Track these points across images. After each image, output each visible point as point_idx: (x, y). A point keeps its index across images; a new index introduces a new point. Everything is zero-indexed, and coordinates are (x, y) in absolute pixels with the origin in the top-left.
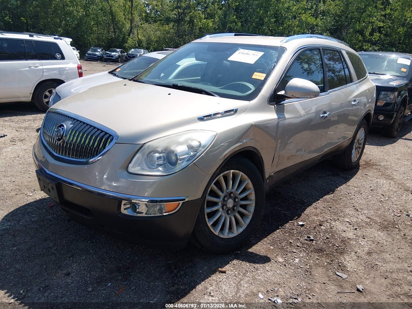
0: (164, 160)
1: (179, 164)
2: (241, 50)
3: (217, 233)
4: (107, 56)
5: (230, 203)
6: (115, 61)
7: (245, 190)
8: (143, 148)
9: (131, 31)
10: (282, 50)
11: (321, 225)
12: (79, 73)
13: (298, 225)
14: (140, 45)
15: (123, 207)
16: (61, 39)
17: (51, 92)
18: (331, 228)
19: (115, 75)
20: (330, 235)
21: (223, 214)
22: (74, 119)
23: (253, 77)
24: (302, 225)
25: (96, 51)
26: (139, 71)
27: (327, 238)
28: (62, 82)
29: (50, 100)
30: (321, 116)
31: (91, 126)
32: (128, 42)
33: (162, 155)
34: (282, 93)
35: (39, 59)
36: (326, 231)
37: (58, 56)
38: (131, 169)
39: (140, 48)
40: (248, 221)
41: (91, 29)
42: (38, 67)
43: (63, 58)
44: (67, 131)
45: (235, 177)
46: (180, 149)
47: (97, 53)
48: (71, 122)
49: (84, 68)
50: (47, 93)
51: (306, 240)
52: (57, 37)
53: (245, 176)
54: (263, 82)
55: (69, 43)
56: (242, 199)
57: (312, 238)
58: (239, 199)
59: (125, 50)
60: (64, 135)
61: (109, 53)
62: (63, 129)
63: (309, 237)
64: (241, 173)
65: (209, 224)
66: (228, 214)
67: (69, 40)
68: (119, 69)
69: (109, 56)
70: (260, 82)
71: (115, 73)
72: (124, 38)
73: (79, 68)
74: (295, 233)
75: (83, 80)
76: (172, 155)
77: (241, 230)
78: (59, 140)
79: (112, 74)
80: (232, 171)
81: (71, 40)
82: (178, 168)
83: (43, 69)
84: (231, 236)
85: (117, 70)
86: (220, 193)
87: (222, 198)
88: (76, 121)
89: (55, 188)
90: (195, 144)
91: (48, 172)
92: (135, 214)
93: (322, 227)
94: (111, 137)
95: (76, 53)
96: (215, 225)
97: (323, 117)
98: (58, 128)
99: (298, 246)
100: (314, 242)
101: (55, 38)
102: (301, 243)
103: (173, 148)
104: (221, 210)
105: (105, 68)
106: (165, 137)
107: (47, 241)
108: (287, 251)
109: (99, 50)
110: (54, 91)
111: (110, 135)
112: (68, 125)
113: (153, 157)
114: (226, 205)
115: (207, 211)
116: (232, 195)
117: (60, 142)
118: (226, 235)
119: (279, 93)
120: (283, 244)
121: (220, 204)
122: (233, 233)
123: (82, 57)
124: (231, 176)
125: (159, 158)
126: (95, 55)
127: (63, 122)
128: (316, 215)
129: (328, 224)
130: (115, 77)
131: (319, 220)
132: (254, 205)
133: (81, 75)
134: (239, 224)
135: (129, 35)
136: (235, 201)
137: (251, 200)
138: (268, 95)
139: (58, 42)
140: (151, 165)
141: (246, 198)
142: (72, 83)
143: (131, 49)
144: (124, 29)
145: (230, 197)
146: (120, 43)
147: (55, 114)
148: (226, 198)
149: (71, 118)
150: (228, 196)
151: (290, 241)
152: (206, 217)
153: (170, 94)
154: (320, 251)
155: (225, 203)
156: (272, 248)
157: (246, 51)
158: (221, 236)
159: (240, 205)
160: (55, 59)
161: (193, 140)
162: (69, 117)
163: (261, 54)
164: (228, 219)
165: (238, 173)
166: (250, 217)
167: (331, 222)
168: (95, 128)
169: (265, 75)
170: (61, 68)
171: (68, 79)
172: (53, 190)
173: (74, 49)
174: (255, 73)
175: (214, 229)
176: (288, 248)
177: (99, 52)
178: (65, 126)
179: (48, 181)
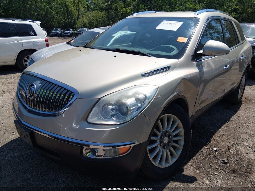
0: (116, 111)
1: (130, 114)
2: (165, 21)
3: (157, 165)
4: (64, 33)
5: (166, 140)
6: (70, 36)
7: (176, 129)
8: (99, 102)
9: (79, 17)
10: (196, 20)
11: (230, 150)
12: (46, 44)
13: (213, 150)
14: (84, 26)
15: (84, 152)
16: (34, 22)
17: (28, 58)
18: (237, 151)
19: (71, 45)
20: (238, 157)
21: (161, 150)
22: (42, 79)
23: (178, 40)
24: (216, 151)
25: (57, 30)
26: (88, 41)
27: (236, 160)
28: (35, 51)
29: (28, 64)
30: (224, 68)
31: (56, 85)
32: (77, 24)
33: (114, 107)
34: (201, 52)
35: (20, 36)
36: (234, 155)
37: (32, 33)
38: (90, 120)
39: (85, 28)
40: (179, 152)
41: (54, 17)
42: (19, 41)
43: (35, 34)
44: (37, 89)
45: (168, 119)
46: (130, 101)
47: (58, 32)
48: (40, 82)
49: (49, 42)
50: (26, 59)
51: (222, 163)
52: (30, 20)
53: (177, 118)
54: (186, 45)
55: (39, 25)
56: (175, 136)
57: (226, 161)
58: (172, 137)
59: (75, 29)
60: (35, 92)
61: (65, 31)
62: (33, 88)
63: (224, 161)
64: (173, 116)
65: (151, 158)
66: (164, 148)
67: (39, 23)
68: (73, 41)
69: (65, 34)
70: (184, 45)
71: (71, 43)
72: (74, 21)
73: (47, 41)
74: (212, 157)
75: (49, 49)
76: (123, 107)
77: (174, 160)
78: (31, 96)
79: (69, 44)
80: (166, 115)
81: (40, 22)
82: (128, 118)
83: (22, 42)
84: (168, 165)
85: (72, 41)
86: (158, 133)
87: (159, 136)
88: (43, 81)
89: (29, 136)
90: (141, 96)
91: (23, 122)
92: (95, 157)
93: (231, 151)
94: (73, 94)
95: (45, 32)
96: (155, 158)
97: (225, 69)
98: (29, 87)
99: (217, 169)
100: (228, 164)
101: (30, 22)
102: (219, 165)
103: (124, 101)
104: (159, 146)
105: (63, 41)
106: (116, 93)
107: (27, 173)
108: (210, 174)
109: (59, 30)
110: (30, 57)
111: (72, 92)
112: (37, 84)
113: (107, 109)
114: (162, 142)
115: (150, 147)
116: (167, 134)
117: (32, 98)
118: (164, 165)
119: (198, 52)
120: (206, 167)
121: (158, 141)
122: (169, 163)
123: (49, 34)
124: (166, 119)
125: (112, 109)
126: (56, 33)
127: (33, 82)
128: (224, 141)
129: (234, 148)
130: (71, 46)
131: (226, 145)
132: (183, 139)
133: (48, 45)
134: (173, 155)
135: (77, 20)
136: (169, 138)
137: (181, 136)
138: (191, 54)
139: (31, 24)
140: (106, 115)
141: (177, 135)
142: (42, 51)
143: (79, 28)
144: (74, 16)
145: (166, 135)
146: (72, 25)
147: (27, 75)
148: (163, 136)
149: (40, 78)
150: (164, 135)
151: (210, 164)
152: (148, 153)
153: (115, 56)
154: (234, 171)
155: (162, 140)
156: (198, 171)
157: (169, 22)
158: (160, 167)
159: (173, 140)
160: (30, 35)
161: (140, 94)
162: (38, 78)
163: (181, 23)
164: (165, 152)
165: (172, 116)
166: (181, 149)
167: (236, 147)
168: (59, 86)
169: (187, 39)
170: (34, 41)
171: (39, 49)
172: (28, 137)
173: (43, 30)
174: (179, 38)
175: (154, 162)
176: (210, 171)
177: (59, 31)
178: (35, 86)
179: (24, 130)
